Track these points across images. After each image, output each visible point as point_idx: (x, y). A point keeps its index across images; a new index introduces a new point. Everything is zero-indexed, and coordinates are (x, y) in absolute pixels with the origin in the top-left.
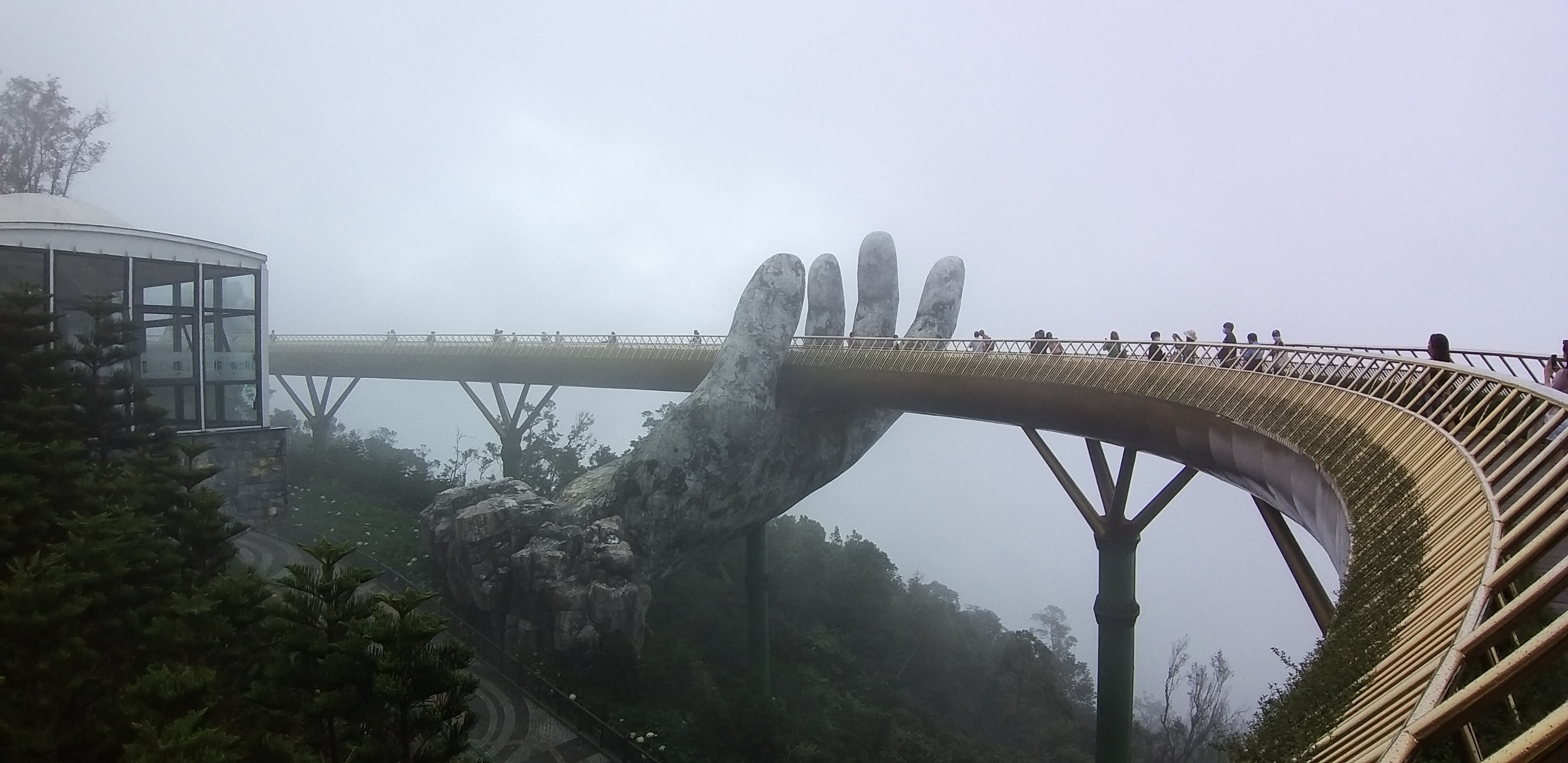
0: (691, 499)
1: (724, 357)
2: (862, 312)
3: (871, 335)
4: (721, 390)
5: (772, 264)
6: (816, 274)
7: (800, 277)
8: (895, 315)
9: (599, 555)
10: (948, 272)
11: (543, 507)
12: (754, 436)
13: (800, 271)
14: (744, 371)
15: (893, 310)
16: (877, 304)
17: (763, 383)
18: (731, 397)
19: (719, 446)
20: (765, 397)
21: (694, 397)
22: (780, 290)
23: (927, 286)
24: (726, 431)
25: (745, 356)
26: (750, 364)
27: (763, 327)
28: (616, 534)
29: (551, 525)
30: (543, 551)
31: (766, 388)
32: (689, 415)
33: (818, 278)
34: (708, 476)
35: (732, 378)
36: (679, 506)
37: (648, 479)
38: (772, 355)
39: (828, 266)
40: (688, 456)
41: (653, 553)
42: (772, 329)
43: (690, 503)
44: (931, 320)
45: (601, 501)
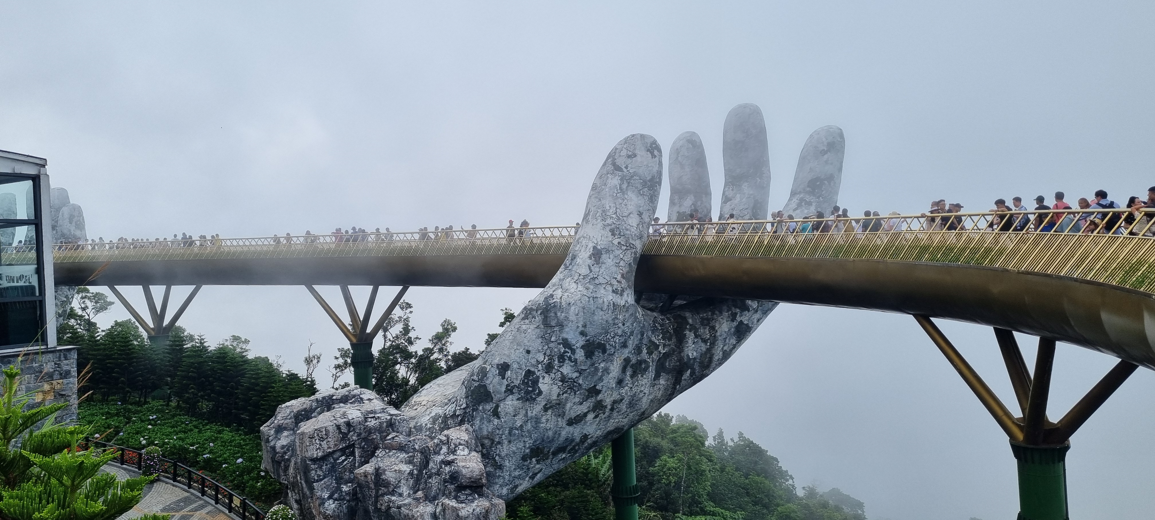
0: (546, 404)
1: (577, 249)
2: (730, 193)
3: (740, 218)
4: (574, 285)
5: (625, 146)
6: (678, 154)
7: (657, 159)
8: (766, 194)
9: (447, 469)
10: (825, 144)
11: (389, 417)
12: (612, 333)
13: (656, 152)
14: (597, 264)
15: (764, 188)
16: (746, 184)
17: (620, 275)
18: (585, 292)
19: (574, 346)
20: (623, 291)
21: (546, 293)
22: (635, 174)
23: (803, 160)
24: (581, 329)
25: (599, 247)
26: (604, 256)
27: (617, 216)
28: (467, 445)
29: (397, 436)
30: (388, 466)
31: (623, 281)
32: (541, 314)
33: (680, 158)
34: (563, 379)
35: (584, 271)
36: (534, 413)
37: (501, 384)
38: (628, 245)
39: (691, 146)
40: (541, 358)
41: (508, 464)
42: (627, 217)
43: (546, 409)
44: (808, 198)
45: (450, 409)
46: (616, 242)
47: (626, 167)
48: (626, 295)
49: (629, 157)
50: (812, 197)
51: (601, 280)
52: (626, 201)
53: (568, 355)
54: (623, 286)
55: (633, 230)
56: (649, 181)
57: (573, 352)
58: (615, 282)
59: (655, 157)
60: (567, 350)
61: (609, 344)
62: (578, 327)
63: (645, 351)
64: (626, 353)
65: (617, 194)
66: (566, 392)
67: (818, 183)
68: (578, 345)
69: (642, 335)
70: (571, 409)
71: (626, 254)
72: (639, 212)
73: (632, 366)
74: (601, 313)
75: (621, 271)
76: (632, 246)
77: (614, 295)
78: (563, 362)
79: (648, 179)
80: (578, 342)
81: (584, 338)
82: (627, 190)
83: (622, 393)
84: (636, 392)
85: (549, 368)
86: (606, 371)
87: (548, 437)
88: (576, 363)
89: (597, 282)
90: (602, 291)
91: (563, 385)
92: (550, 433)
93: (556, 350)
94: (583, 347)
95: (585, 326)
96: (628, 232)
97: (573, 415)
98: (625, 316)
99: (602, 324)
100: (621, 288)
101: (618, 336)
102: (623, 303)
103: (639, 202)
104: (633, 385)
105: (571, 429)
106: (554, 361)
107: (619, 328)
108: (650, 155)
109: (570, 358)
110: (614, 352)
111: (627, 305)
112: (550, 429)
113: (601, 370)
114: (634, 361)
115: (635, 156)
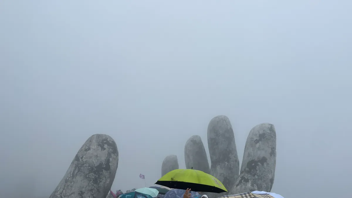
49: (86, 150)
50: (249, 175)
52: (73, 183)
56: (96, 167)
59: (105, 149)
65: (69, 178)
67: (253, 164)
79: (96, 165)
82: (76, 175)
103: (83, 184)
108: (100, 148)
115: (89, 149)
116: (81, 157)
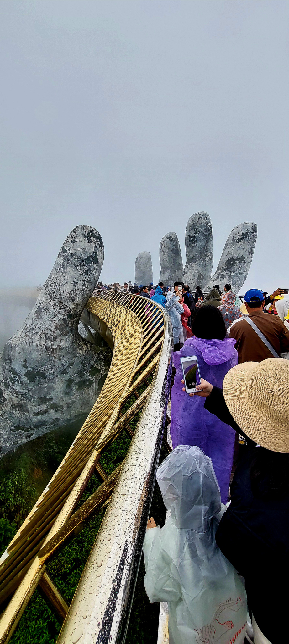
0: (12, 406)
5: (71, 235)
12: (49, 366)
17: (54, 327)
18: (24, 338)
19: (19, 373)
20: (56, 338)
24: (23, 363)
31: (57, 331)
46: (52, 303)
47: (69, 250)
48: (58, 340)
49: (72, 242)
50: (227, 272)
51: (37, 330)
53: (16, 379)
54: (56, 334)
55: (65, 295)
56: (85, 260)
57: (19, 377)
58: (49, 332)
59: (91, 241)
60: (15, 375)
61: (48, 373)
62: (21, 361)
63: (87, 374)
64: (67, 377)
65: (60, 269)
66: (23, 400)
68: (21, 373)
69: (84, 364)
70: (31, 408)
71: (60, 312)
72: (74, 282)
73: (76, 383)
74: (36, 353)
75: (55, 324)
76: (65, 306)
77: (47, 340)
78: (14, 382)
79: (85, 258)
80: (22, 371)
81: (25, 369)
82: (66, 266)
83: (72, 399)
84: (84, 398)
85: (7, 386)
86: (51, 388)
87: (23, 422)
88: (23, 384)
89: (34, 331)
90: (37, 338)
91: (18, 396)
92: (24, 420)
93: (8, 375)
94: (25, 375)
95: (25, 361)
96: (61, 297)
97: (36, 411)
98: (59, 354)
99: (38, 360)
100: (55, 335)
101: (55, 367)
102: (55, 346)
103: (75, 275)
104: (81, 394)
105: (39, 418)
106: (9, 382)
107: (55, 362)
108: (87, 240)
109: (18, 381)
110: (54, 378)
111: (59, 347)
112: (22, 417)
113: (45, 388)
114: (77, 380)
115: (76, 241)
116: (68, 249)
